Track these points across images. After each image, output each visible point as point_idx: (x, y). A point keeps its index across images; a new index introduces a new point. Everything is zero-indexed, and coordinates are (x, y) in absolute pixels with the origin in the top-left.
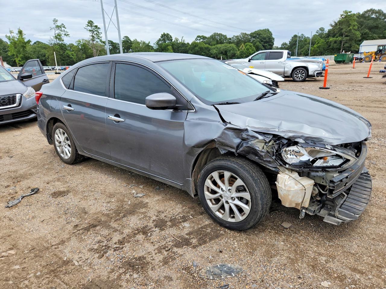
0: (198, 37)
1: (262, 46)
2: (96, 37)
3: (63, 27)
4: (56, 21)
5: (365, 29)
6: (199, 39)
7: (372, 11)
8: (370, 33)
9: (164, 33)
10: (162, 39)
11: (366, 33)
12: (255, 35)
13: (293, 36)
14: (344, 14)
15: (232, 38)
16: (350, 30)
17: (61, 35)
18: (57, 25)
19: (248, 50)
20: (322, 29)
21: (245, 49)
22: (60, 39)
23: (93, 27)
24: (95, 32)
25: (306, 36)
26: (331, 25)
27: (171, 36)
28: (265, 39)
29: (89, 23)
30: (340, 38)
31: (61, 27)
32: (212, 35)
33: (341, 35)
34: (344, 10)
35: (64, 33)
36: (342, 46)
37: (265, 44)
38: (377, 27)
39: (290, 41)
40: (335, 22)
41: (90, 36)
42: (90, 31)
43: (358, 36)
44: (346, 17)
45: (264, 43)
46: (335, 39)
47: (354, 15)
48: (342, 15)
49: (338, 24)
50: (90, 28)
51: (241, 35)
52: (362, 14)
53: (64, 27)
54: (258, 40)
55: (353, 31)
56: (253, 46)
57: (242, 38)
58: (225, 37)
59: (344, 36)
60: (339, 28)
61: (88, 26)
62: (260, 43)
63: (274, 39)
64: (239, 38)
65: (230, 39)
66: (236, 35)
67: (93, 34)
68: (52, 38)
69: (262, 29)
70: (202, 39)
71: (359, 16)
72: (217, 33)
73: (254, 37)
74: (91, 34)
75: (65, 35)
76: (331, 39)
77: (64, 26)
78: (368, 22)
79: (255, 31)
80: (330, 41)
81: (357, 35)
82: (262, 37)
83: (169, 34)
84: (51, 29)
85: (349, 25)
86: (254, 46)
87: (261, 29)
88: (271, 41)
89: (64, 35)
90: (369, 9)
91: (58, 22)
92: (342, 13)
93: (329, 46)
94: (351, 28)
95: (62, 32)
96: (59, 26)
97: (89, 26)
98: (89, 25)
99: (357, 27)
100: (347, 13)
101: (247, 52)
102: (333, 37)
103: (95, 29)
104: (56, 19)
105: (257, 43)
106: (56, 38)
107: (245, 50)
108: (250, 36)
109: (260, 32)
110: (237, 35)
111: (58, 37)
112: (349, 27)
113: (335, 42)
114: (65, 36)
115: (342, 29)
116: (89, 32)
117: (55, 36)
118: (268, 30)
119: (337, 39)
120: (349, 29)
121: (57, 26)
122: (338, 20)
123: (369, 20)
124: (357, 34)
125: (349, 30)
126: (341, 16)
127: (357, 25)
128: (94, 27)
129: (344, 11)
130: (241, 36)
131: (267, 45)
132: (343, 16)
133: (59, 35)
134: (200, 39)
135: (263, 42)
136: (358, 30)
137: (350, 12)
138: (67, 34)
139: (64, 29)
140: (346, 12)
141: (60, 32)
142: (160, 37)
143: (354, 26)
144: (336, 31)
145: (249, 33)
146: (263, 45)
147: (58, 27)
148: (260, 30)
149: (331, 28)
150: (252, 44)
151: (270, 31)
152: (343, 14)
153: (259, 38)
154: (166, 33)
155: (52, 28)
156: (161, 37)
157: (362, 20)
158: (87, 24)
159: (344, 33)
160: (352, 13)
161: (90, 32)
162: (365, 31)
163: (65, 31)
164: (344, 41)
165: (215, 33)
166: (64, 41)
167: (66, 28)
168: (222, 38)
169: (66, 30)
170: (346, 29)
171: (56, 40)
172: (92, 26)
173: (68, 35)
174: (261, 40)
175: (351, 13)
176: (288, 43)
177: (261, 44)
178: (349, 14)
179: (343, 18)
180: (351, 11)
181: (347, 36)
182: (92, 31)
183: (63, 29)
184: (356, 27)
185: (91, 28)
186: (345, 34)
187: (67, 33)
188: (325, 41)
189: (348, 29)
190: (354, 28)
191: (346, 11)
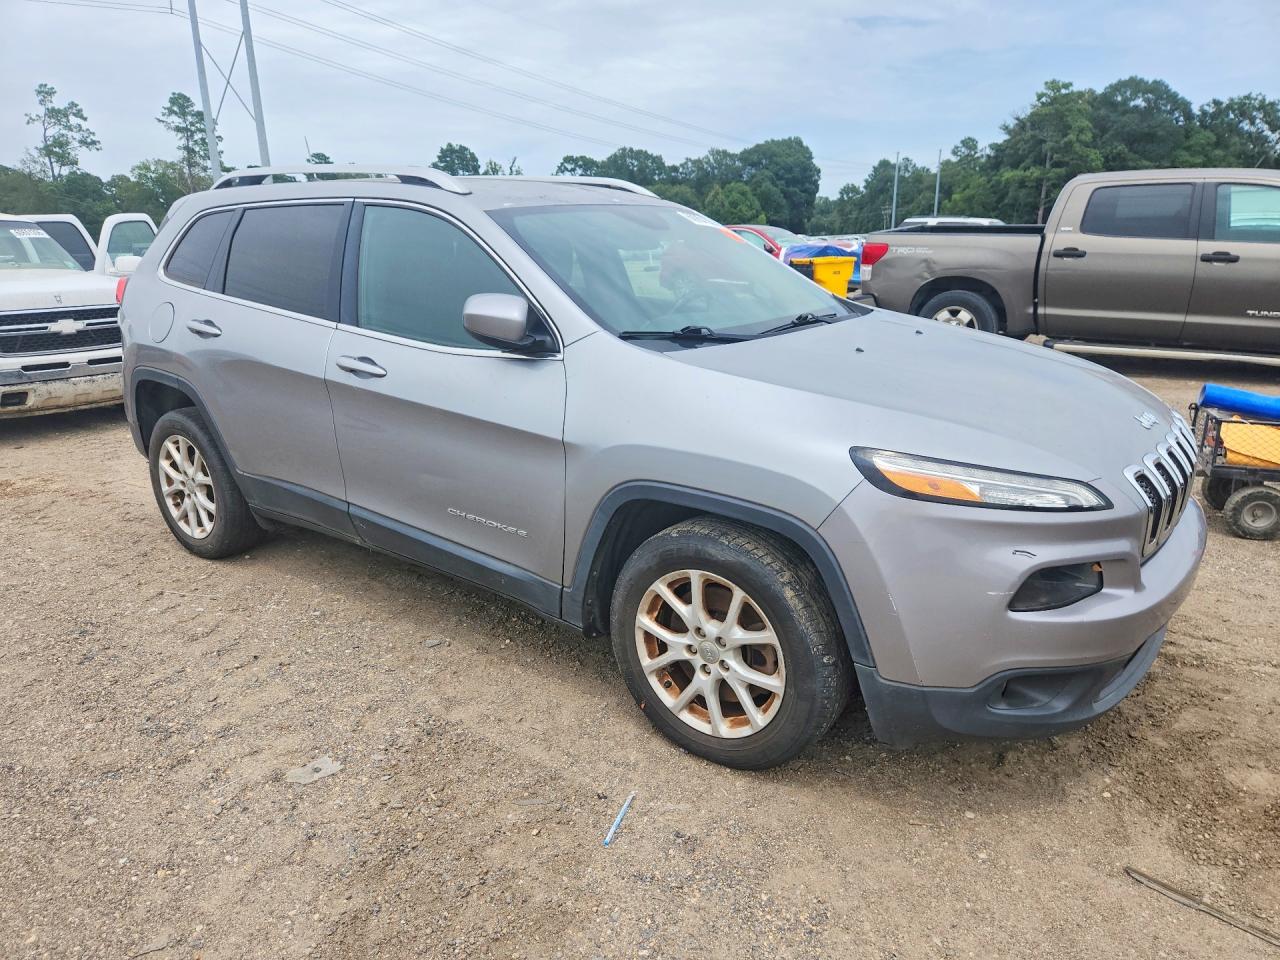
0: (568, 159)
1: (782, 195)
2: (202, 153)
3: (74, 115)
4: (46, 93)
5: (1116, 143)
6: (569, 167)
7: (1135, 85)
8: (1131, 155)
9: (450, 145)
10: (442, 165)
11: (1119, 154)
12: (755, 158)
13: (876, 164)
14: (1049, 92)
15: (681, 165)
16: (1069, 144)
17: (68, 143)
18: (50, 106)
19: (735, 208)
20: (970, 143)
21: (726, 204)
22: (64, 159)
23: (189, 118)
24: (198, 136)
25: (919, 165)
26: (1006, 128)
27: (472, 155)
28: (789, 170)
29: (173, 101)
30: (1035, 172)
31: (66, 116)
32: (615, 155)
33: (1040, 161)
34: (1049, 79)
35: (78, 136)
36: (1043, 196)
37: (791, 189)
38: (1150, 137)
39: (866, 181)
40: (1018, 119)
41: (179, 148)
42: (178, 129)
43: (1093, 164)
44: (1054, 100)
45: (788, 186)
46: (1019, 173)
47: (1081, 95)
48: (1040, 97)
49: (1028, 124)
50: (176, 120)
51: (711, 158)
52: (1104, 95)
53: (79, 114)
54: (767, 173)
55: (1077, 147)
56: (750, 195)
57: (713, 168)
58: (658, 160)
59: (1048, 165)
60: (1033, 137)
61: (171, 112)
62: (774, 184)
63: (819, 171)
64: (705, 166)
65: (675, 169)
66: (694, 157)
67: (191, 143)
68: (36, 154)
69: (778, 137)
70: (580, 167)
71: (1095, 99)
72: (631, 150)
73: (753, 165)
74: (183, 142)
75: (83, 142)
76: (1007, 174)
77: (80, 111)
78: (1125, 118)
79: (758, 146)
80: (1003, 179)
81: (1092, 160)
82: (777, 164)
83: (466, 149)
84: (28, 123)
85: (1065, 129)
86: (755, 195)
87: (776, 139)
88: (811, 176)
89: (76, 144)
90: (1125, 77)
91: (54, 98)
92: (1042, 89)
93: (1002, 198)
94: (1072, 137)
95: (70, 134)
96: (59, 111)
97: (176, 113)
98: (175, 109)
99: (1090, 135)
100: (1059, 91)
101: (732, 213)
102: (1015, 166)
103: (198, 125)
104: (49, 86)
105: (764, 185)
106: (48, 151)
107: (723, 206)
108: (740, 159)
109: (775, 148)
110: (696, 158)
111: (56, 150)
112: (1065, 135)
113: (1022, 184)
114: (84, 147)
115: (1043, 141)
116: (174, 133)
117: (42, 145)
118: (799, 142)
119: (1028, 173)
120: (1066, 139)
121: (53, 109)
122: (1029, 111)
123: (1125, 113)
124: (1093, 156)
125: (1066, 143)
126: (1039, 99)
127: (1090, 129)
128: (193, 115)
129: (1046, 83)
130: (712, 160)
131: (798, 191)
132: (1044, 99)
133: (61, 143)
134: (573, 166)
135: (783, 182)
136: (1093, 145)
137: (1067, 86)
138: (89, 140)
139: (79, 121)
140: (1053, 85)
141: (64, 132)
142: (437, 160)
143: (1081, 131)
144: (1023, 147)
145: (736, 149)
146: (782, 191)
147: (55, 114)
148: (773, 141)
149: (1007, 137)
150: (747, 188)
151: (805, 144)
152: (1045, 91)
153: (771, 167)
154: (456, 144)
155: (34, 117)
156: (439, 157)
157: (1103, 112)
158: (168, 105)
159: (1049, 154)
160: (1075, 88)
161: (180, 135)
162: (1116, 147)
163: (84, 128)
164: (1049, 179)
165: (624, 149)
166: (79, 166)
167: (85, 119)
168: (647, 167)
169: (85, 126)
170: (1056, 142)
171: (47, 160)
172: (183, 114)
173: (94, 143)
174: (777, 175)
175: (1071, 88)
176: (861, 185)
177: (776, 186)
178: (1063, 91)
179: (1043, 103)
180: (1071, 84)
181: (1057, 165)
182: (186, 129)
183: (74, 120)
184: (1087, 137)
185: (181, 120)
186: (1052, 158)
187: (92, 137)
188: (988, 182)
189: (1062, 142)
190: (1083, 137)
191: (1054, 82)
